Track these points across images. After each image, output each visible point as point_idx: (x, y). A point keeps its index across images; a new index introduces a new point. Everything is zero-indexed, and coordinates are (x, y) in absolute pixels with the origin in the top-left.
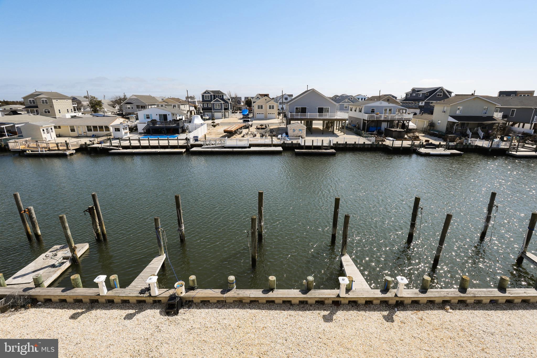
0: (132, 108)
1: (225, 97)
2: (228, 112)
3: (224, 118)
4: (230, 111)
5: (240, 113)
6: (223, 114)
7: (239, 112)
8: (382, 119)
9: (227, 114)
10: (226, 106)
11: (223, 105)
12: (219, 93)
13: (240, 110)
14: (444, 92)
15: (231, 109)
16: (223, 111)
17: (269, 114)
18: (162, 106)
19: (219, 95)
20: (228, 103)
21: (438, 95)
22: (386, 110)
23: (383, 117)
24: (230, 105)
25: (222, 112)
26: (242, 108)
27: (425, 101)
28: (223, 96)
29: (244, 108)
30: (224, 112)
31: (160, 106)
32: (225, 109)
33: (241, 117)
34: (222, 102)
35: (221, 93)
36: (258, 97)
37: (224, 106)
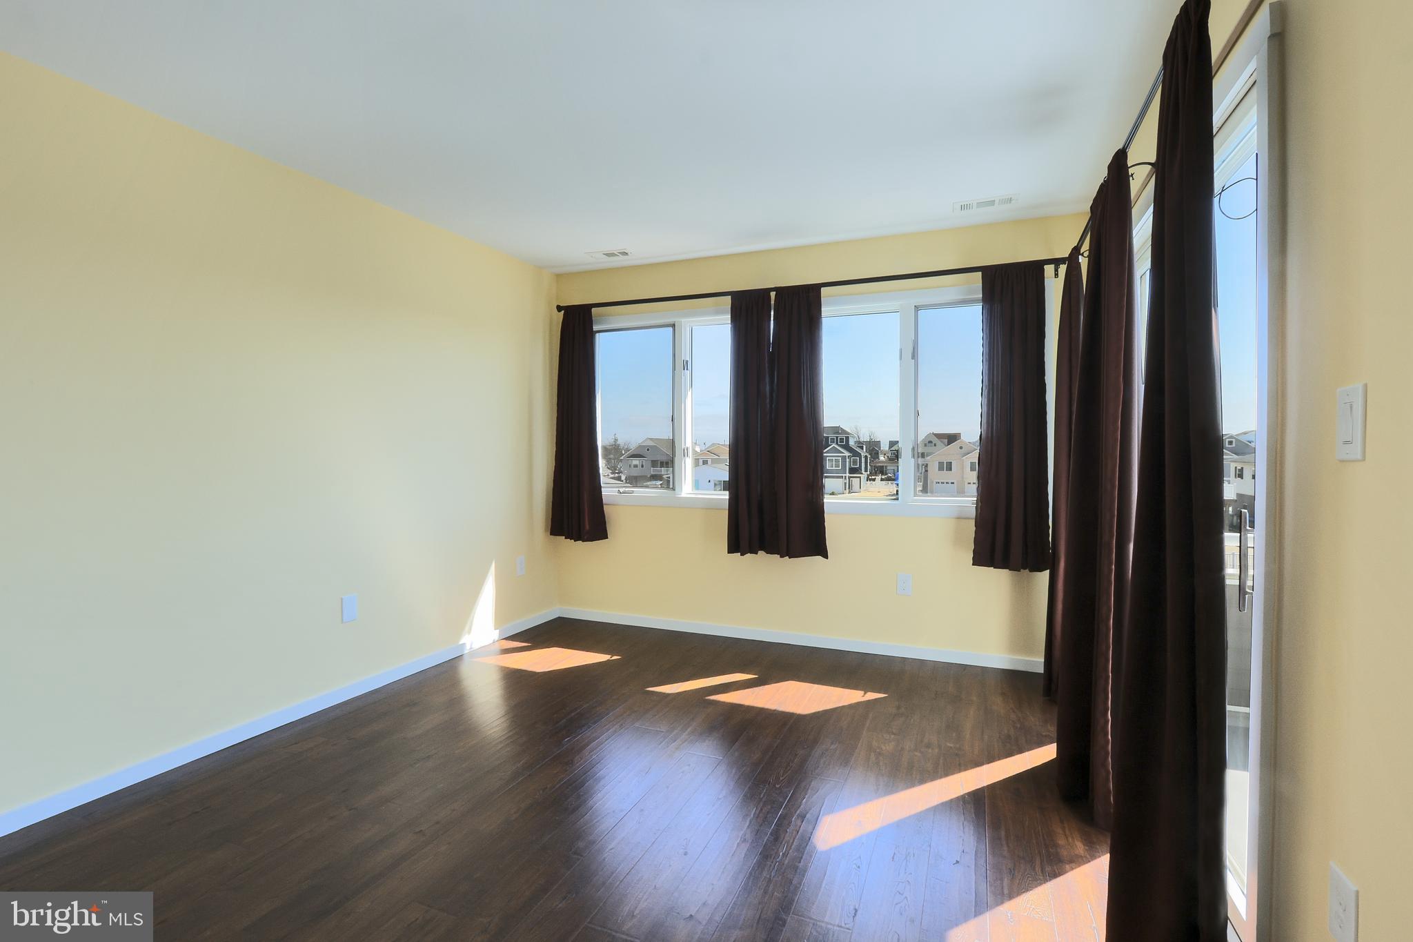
0: (642, 466)
1: (852, 443)
2: (860, 477)
3: (849, 492)
4: (864, 476)
5: (882, 480)
6: (845, 483)
7: (880, 477)
9: (855, 482)
10: (855, 462)
11: (848, 460)
12: (838, 433)
13: (882, 473)
15: (866, 471)
16: (848, 475)
17: (969, 483)
18: (705, 462)
19: (837, 437)
20: (859, 455)
24: (863, 460)
25: (845, 478)
26: (888, 468)
28: (847, 438)
29: (892, 468)
30: (850, 477)
31: (701, 461)
32: (853, 471)
33: (891, 490)
34: (847, 454)
35: (844, 432)
36: (930, 442)
37: (850, 462)
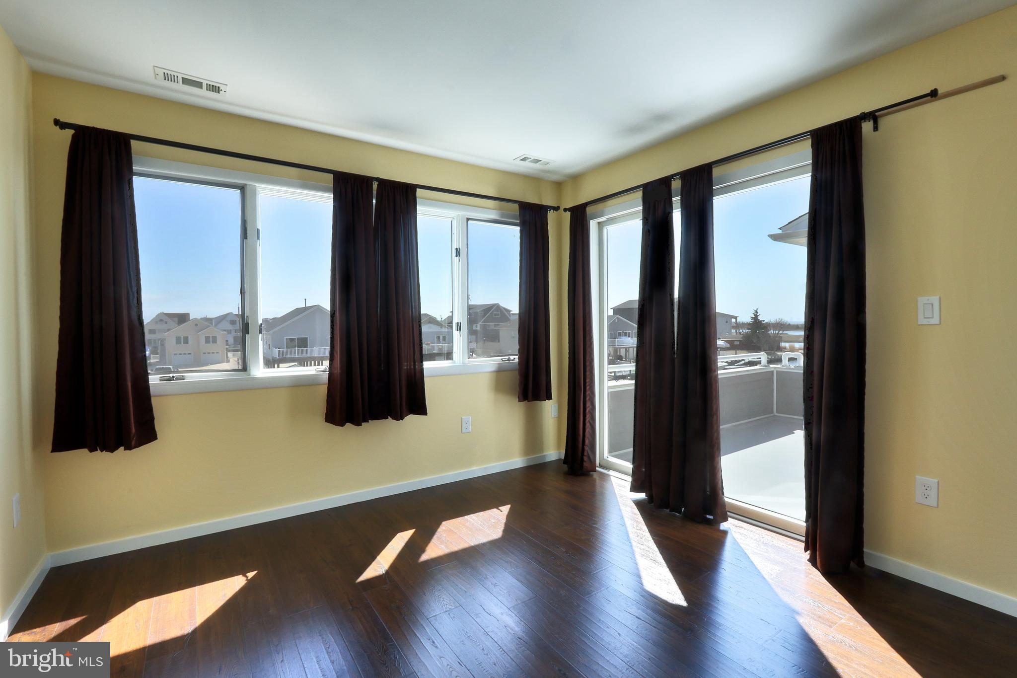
8: (436, 351)
14: (500, 310)
17: (204, 353)
21: (495, 315)
22: (439, 338)
23: (436, 348)
27: (480, 323)
36: (161, 320)
